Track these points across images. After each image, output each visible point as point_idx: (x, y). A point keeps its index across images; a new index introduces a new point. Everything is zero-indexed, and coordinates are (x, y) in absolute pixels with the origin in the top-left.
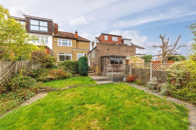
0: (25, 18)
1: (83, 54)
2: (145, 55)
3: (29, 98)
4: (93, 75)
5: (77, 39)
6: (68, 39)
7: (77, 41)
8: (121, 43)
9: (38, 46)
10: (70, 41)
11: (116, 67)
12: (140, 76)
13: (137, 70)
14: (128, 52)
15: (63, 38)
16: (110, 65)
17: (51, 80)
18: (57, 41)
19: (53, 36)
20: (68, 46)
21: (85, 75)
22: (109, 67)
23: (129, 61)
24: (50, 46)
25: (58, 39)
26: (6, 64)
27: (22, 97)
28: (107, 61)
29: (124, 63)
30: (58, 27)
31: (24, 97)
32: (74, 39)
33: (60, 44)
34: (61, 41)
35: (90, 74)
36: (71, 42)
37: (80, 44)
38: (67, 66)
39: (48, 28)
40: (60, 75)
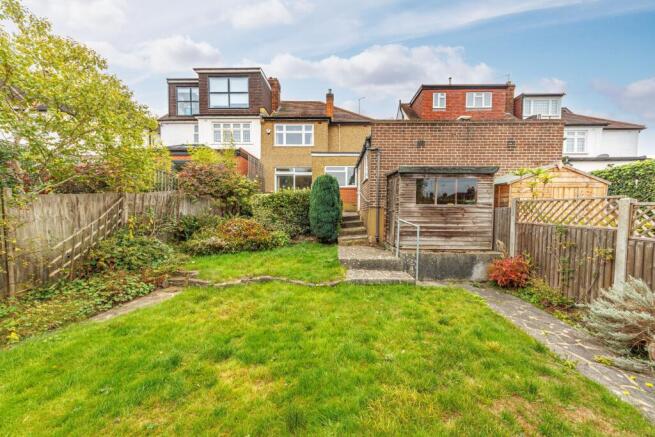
0: (197, 76)
1: (343, 169)
2: (642, 159)
3: (129, 300)
4: (356, 244)
5: (330, 118)
6: (301, 122)
7: (332, 125)
8: (509, 116)
9: (219, 151)
10: (310, 129)
11: (442, 215)
12: (557, 265)
13: (545, 232)
14: (518, 151)
15: (290, 122)
16: (413, 206)
17: (216, 249)
18: (273, 131)
19: (263, 118)
20: (303, 144)
21: (328, 241)
22: (409, 214)
23: (512, 189)
24: (254, 149)
25: (276, 125)
26: (98, 200)
27: (108, 294)
28: (400, 192)
29: (485, 196)
30: (279, 87)
31: (113, 295)
32: (320, 119)
33: (281, 141)
34: (285, 132)
35: (349, 237)
36: (312, 132)
37: (341, 133)
38: (275, 210)
39: (250, 97)
40: (246, 236)
